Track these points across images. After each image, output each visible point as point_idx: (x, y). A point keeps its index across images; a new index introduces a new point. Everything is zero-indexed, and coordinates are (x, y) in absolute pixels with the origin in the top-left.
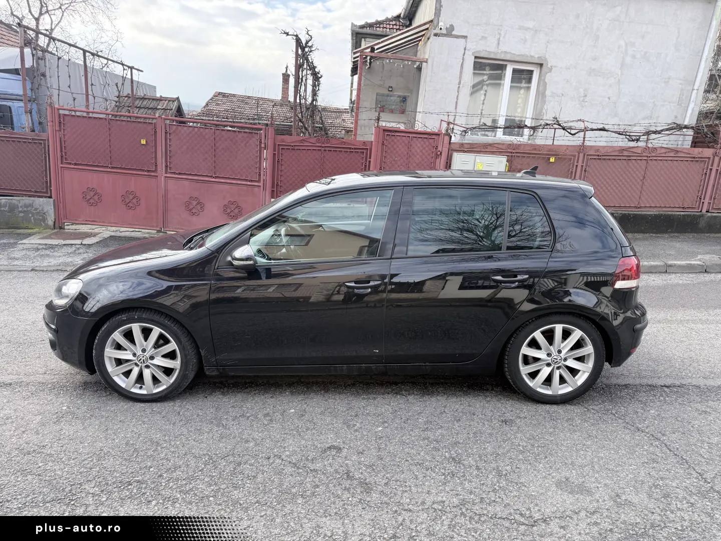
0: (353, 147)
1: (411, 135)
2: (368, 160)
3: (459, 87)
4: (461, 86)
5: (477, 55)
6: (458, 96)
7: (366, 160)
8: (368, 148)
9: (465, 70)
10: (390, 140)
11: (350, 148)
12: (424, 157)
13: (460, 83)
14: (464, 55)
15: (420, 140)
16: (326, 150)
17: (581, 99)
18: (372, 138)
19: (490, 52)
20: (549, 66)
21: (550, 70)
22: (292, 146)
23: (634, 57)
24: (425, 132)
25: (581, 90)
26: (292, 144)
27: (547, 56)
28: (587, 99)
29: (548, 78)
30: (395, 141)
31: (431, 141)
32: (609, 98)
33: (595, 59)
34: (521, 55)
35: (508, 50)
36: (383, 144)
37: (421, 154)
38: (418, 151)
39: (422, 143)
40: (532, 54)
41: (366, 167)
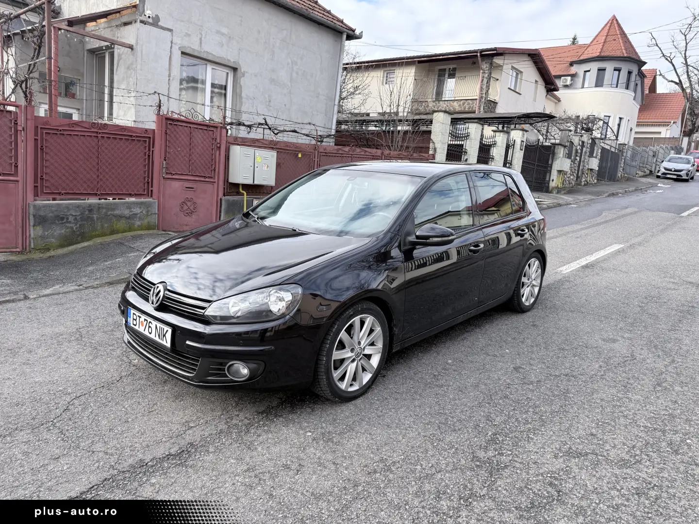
0: (134, 135)
1: (192, 126)
2: (151, 149)
3: (169, 79)
4: (171, 79)
5: (184, 51)
6: (169, 88)
7: (149, 150)
8: (151, 136)
9: (173, 63)
10: (173, 130)
11: (131, 136)
12: (205, 148)
13: (169, 76)
14: (171, 48)
15: (201, 131)
16: (103, 137)
17: (267, 104)
18: (153, 126)
19: (194, 50)
20: (242, 71)
21: (243, 75)
22: (60, 130)
23: (297, 73)
24: (202, 123)
25: (267, 96)
26: (60, 128)
27: (240, 62)
28: (271, 104)
29: (243, 81)
30: (177, 130)
31: (211, 133)
32: (285, 105)
33: (273, 71)
34: (220, 57)
35: (209, 51)
36: (166, 133)
37: (202, 145)
38: (200, 142)
39: (202, 134)
40: (229, 58)
41: (150, 157)
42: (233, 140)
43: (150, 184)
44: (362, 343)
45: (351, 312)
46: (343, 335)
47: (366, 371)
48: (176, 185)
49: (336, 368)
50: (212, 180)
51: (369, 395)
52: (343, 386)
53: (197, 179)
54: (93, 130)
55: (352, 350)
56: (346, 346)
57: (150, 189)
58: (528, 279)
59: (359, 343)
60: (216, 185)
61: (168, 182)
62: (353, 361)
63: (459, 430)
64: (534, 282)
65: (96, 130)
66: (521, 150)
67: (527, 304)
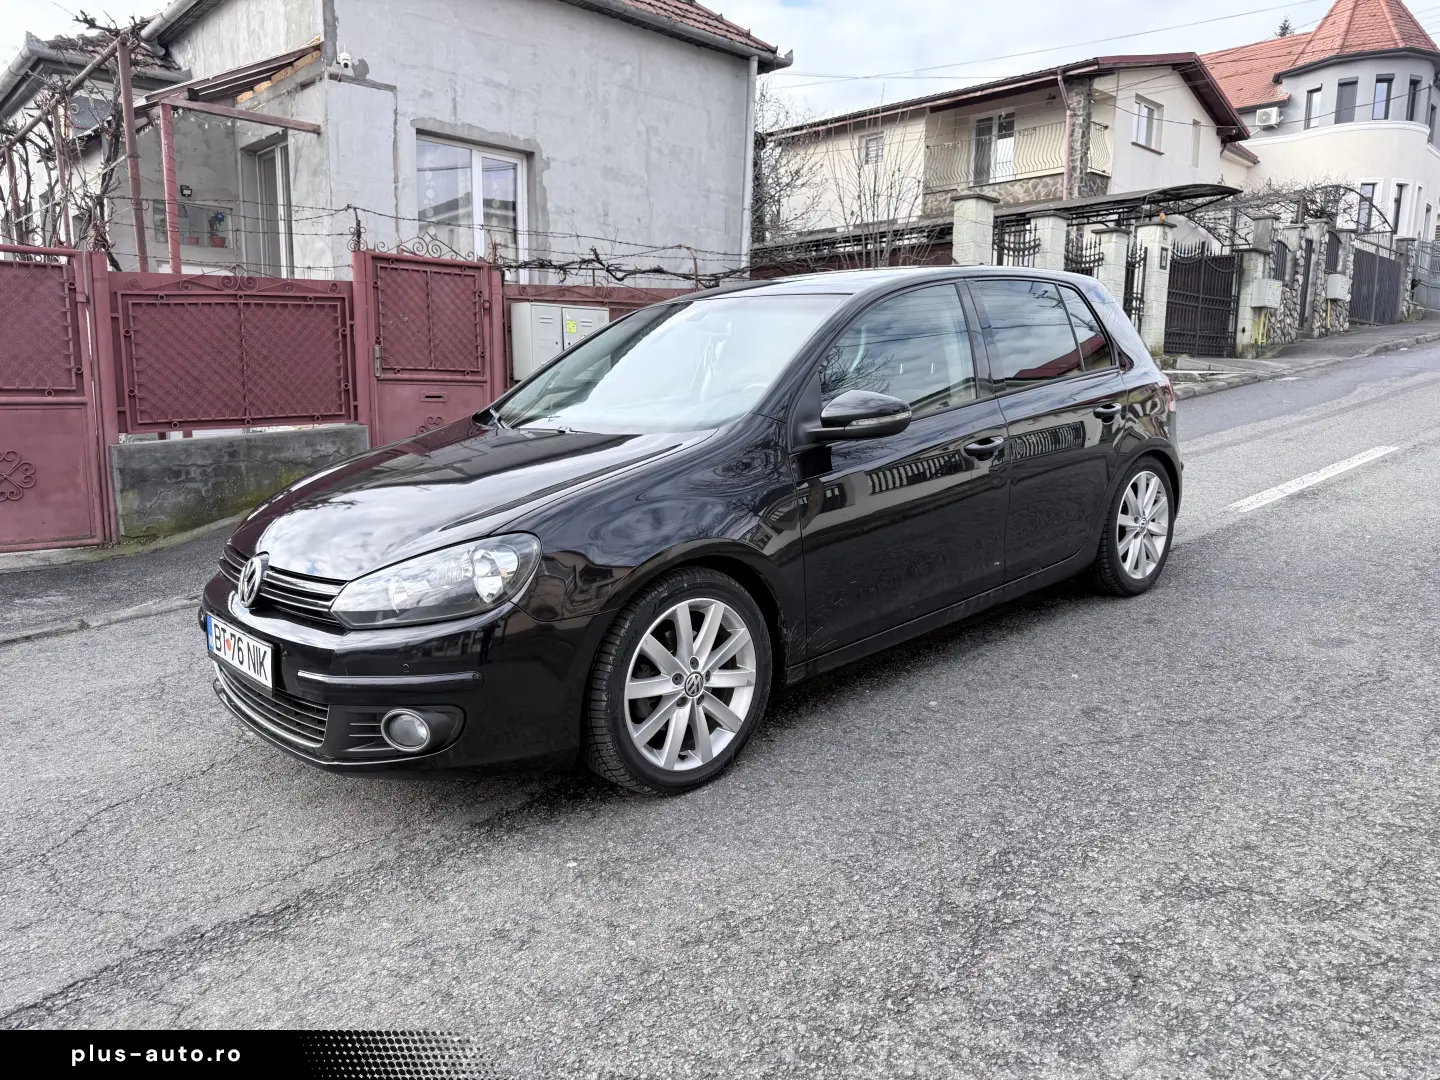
0: (311, 295)
1: (428, 269)
2: (348, 323)
3: (396, 188)
4: (400, 185)
5: (420, 126)
6: (396, 206)
7: (344, 324)
8: (346, 296)
9: (401, 154)
10: (389, 280)
11: (305, 298)
12: (459, 313)
13: (396, 180)
14: (395, 123)
15: (447, 278)
16: (248, 304)
17: (602, 220)
18: (348, 275)
19: (443, 123)
20: (544, 157)
21: (547, 165)
22: (162, 297)
23: (660, 151)
24: (453, 262)
25: (599, 205)
26: (161, 293)
27: (538, 141)
28: (610, 220)
29: (547, 178)
30: (399, 280)
31: (469, 280)
32: (639, 220)
33: (609, 150)
34: (497, 133)
35: (474, 122)
36: (376, 288)
37: (452, 307)
38: (448, 301)
39: (452, 284)
40: (515, 134)
41: (347, 340)
42: (517, 292)
43: (350, 393)
44: (702, 662)
45: (663, 591)
46: (648, 643)
47: (721, 726)
48: (405, 392)
49: (638, 720)
50: (479, 378)
51: (730, 780)
52: (660, 759)
53: (448, 377)
54: (226, 292)
55: (677, 679)
56: (661, 669)
57: (352, 403)
58: (1136, 520)
59: (694, 663)
60: (488, 386)
61: (389, 387)
62: (682, 702)
63: (920, 845)
64: (1152, 527)
65: (232, 292)
66: (1163, 267)
67: (1138, 576)
